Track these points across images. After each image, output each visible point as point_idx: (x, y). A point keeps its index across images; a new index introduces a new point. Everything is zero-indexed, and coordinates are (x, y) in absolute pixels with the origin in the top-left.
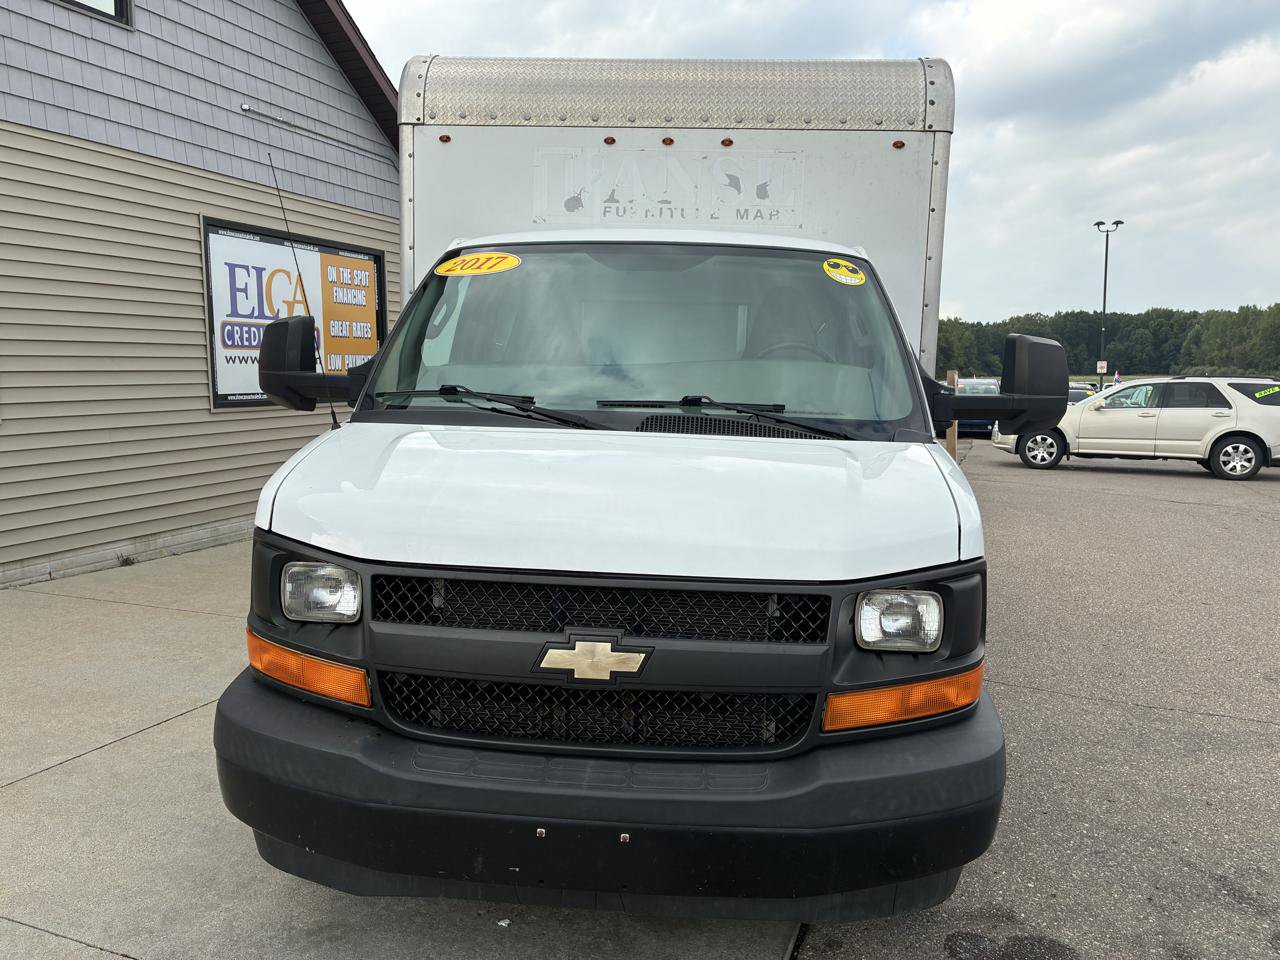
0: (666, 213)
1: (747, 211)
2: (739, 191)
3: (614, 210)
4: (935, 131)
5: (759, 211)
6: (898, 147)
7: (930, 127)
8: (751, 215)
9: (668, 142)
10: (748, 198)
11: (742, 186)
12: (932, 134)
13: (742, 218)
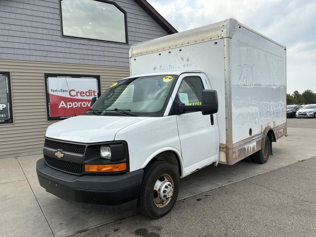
0: (170, 68)
1: (185, 65)
2: (183, 61)
3: (161, 69)
4: (224, 38)
5: (187, 64)
6: (215, 44)
7: (222, 37)
8: (186, 66)
9: (170, 52)
10: (185, 62)
11: (184, 59)
12: (223, 39)
13: (184, 67)
